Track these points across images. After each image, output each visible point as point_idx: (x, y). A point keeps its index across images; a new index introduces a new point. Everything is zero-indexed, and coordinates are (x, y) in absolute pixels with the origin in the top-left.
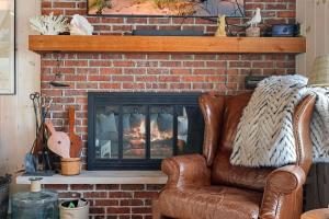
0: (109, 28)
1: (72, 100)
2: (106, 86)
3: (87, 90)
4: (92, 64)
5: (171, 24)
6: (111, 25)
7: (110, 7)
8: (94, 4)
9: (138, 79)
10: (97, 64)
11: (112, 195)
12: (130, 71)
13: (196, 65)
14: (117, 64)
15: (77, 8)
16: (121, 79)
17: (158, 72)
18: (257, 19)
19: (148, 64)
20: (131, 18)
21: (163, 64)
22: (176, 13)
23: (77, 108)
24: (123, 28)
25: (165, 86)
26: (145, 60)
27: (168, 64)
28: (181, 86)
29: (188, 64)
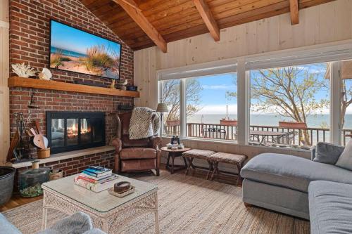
0: (58, 77)
1: (36, 116)
2: (56, 108)
3: (45, 110)
4: (48, 95)
5: (89, 79)
6: (59, 75)
7: (63, 65)
8: (54, 62)
9: (74, 105)
10: (51, 96)
11: (69, 164)
12: (70, 101)
13: (100, 99)
14: (62, 96)
15: (38, 62)
16: (65, 104)
17: (83, 101)
18: (126, 83)
19: (78, 97)
20: (70, 73)
21: (86, 98)
22: (94, 74)
23: (39, 120)
24: (66, 78)
25: (87, 108)
26: (77, 96)
27: (88, 98)
28: (94, 109)
29: (97, 99)
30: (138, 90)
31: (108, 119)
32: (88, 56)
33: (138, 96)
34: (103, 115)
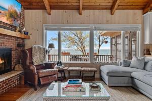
5: (3, 25)
13: (8, 39)
30: (29, 34)
31: (13, 52)
32: (8, 10)
33: (29, 38)
34: (10, 50)
